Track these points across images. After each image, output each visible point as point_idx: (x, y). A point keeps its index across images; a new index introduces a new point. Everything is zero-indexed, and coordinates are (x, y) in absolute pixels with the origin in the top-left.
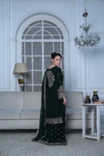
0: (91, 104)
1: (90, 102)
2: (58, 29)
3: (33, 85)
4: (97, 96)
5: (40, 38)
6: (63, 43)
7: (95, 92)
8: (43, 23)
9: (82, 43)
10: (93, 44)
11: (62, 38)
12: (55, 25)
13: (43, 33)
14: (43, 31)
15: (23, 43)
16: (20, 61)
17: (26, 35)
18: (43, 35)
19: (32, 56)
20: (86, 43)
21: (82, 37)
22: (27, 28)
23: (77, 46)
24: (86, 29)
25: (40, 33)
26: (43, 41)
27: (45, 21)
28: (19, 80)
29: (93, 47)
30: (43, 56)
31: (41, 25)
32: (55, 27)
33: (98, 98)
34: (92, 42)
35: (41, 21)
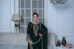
1: (60, 45)
3: (25, 26)
4: (65, 40)
6: (43, 1)
7: (63, 38)
9: (55, 2)
10: (63, 3)
16: (17, 12)
19: (25, 9)
23: (52, 4)
28: (15, 25)
29: (63, 5)
30: (31, 9)
33: (66, 42)
34: (62, 2)
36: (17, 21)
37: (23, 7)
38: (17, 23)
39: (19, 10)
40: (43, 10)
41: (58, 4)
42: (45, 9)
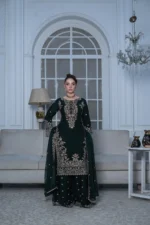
0: (141, 148)
1: (139, 145)
2: (94, 39)
3: (57, 120)
5: (68, 52)
6: (100, 60)
7: (147, 132)
8: (71, 32)
9: (128, 60)
10: (144, 62)
11: (100, 53)
12: (88, 34)
13: (71, 45)
14: (71, 42)
15: (43, 60)
16: (38, 85)
17: (47, 49)
18: (71, 49)
19: (56, 79)
20: (134, 60)
21: (128, 51)
22: (49, 39)
23: (121, 64)
24: (135, 41)
25: (68, 45)
26: (71, 57)
27: (74, 29)
28: (37, 114)
31: (69, 34)
32: (88, 37)
34: (143, 59)
35: (68, 29)
36: (41, 105)
37: (51, 73)
38: (40, 110)
39: (43, 81)
40: (100, 81)
41: (134, 64)
42: (104, 79)
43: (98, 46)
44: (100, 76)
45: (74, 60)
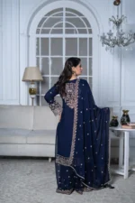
0: (119, 129)
1: (116, 125)
2: (85, 19)
5: (61, 32)
6: (91, 39)
7: (125, 112)
8: (64, 12)
11: (91, 32)
12: (81, 15)
13: (64, 25)
14: (64, 22)
15: (38, 39)
16: (33, 64)
17: (41, 28)
18: (64, 28)
19: (50, 57)
21: (110, 34)
22: (44, 19)
25: (61, 25)
26: (64, 36)
27: (67, 9)
28: (30, 90)
30: (64, 57)
31: (62, 14)
32: (80, 17)
34: (125, 41)
35: (62, 9)
36: (33, 82)
37: (45, 52)
38: (33, 86)
39: (38, 59)
40: (91, 59)
41: (116, 46)
42: (94, 57)
43: (89, 26)
44: (91, 54)
45: (66, 39)
